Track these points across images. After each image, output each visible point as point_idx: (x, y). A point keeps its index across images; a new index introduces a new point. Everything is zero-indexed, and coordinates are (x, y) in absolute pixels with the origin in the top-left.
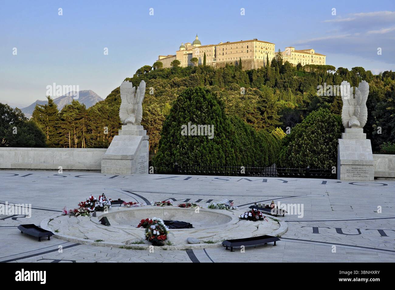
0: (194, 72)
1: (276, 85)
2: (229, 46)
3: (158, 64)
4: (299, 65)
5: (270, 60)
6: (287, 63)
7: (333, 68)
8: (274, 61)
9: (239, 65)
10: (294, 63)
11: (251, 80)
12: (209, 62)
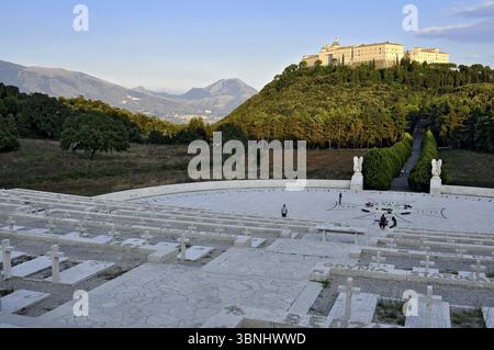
0: (334, 71)
1: (404, 82)
2: (364, 48)
3: (303, 63)
4: (425, 63)
5: (400, 60)
6: (414, 62)
7: (455, 66)
8: (402, 60)
9: (372, 64)
10: (421, 61)
11: (383, 77)
12: (347, 61)
